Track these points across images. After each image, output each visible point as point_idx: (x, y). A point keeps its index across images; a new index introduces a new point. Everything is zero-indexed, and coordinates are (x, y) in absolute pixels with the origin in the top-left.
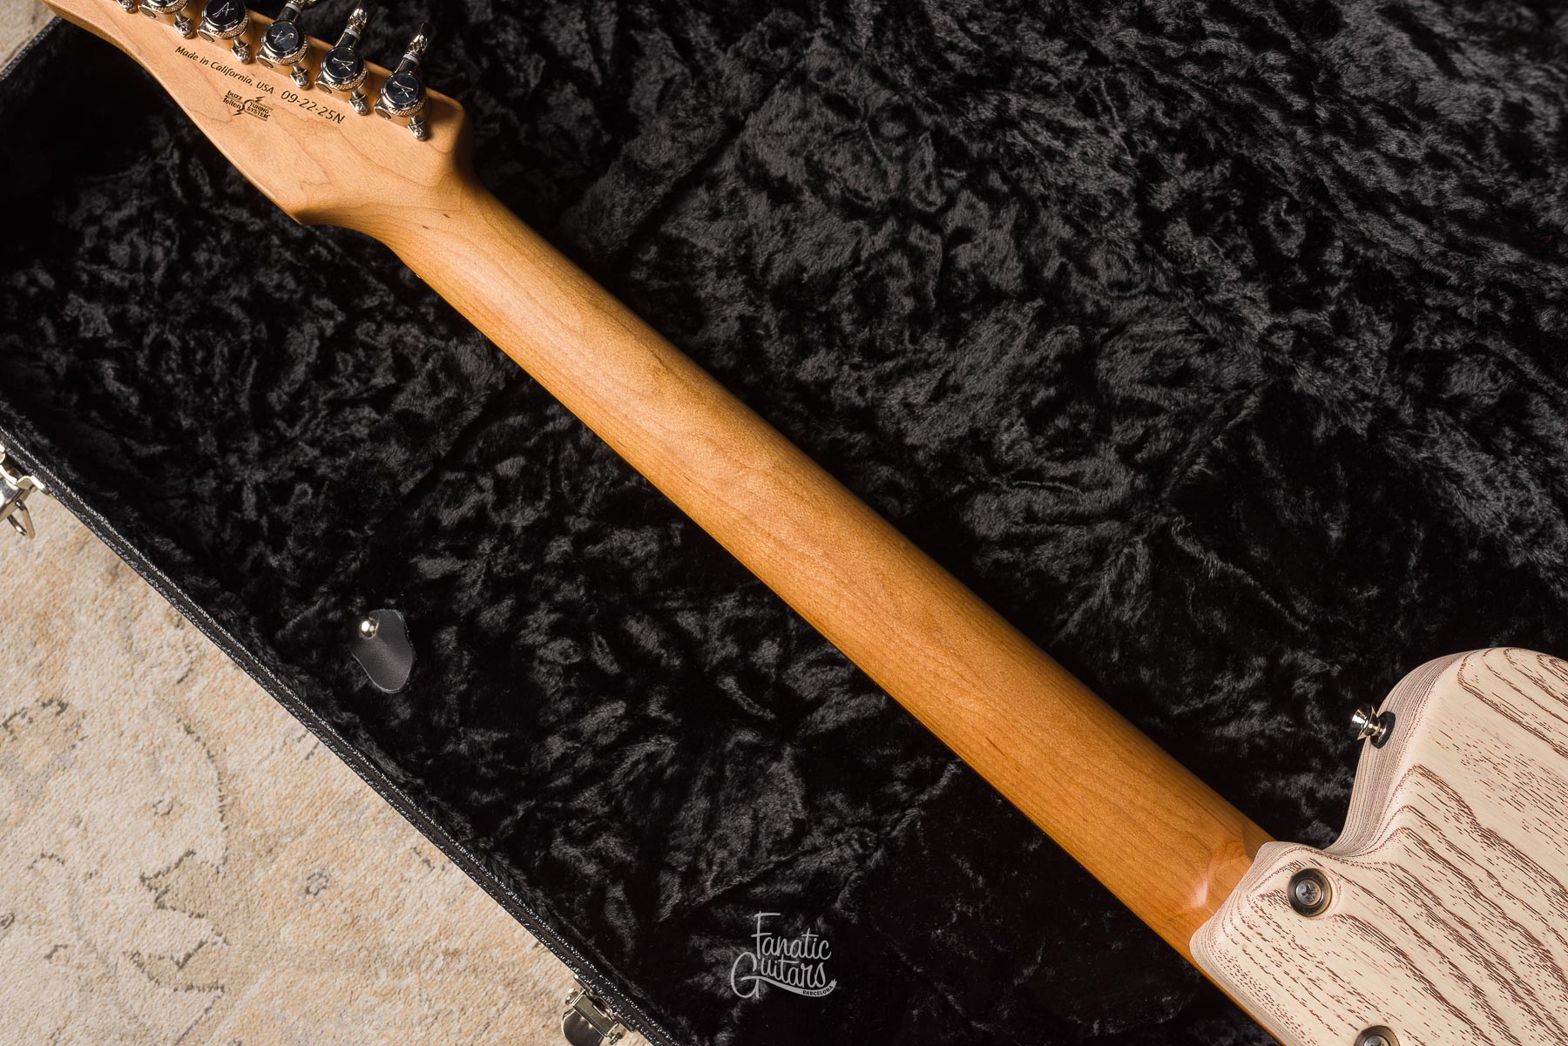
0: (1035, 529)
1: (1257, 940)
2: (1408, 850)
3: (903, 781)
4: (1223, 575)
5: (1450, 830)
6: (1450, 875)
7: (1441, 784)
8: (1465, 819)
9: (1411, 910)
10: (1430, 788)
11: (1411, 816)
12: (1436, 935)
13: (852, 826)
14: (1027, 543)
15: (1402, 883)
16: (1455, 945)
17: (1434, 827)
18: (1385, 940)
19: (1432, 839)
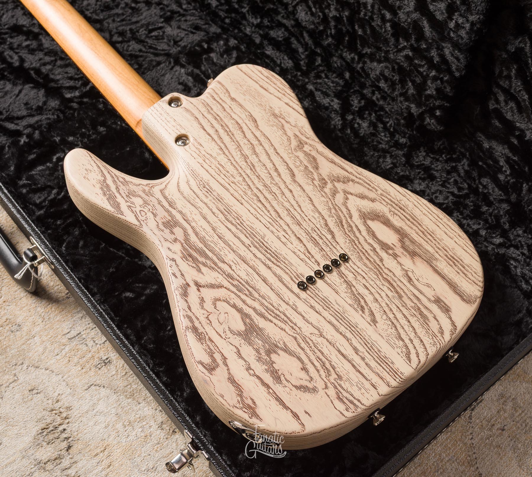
0: (141, 54)
1: (156, 111)
2: (207, 97)
3: (77, 103)
4: (192, 71)
5: (222, 96)
6: (218, 105)
7: (223, 86)
8: (227, 95)
9: (203, 110)
10: (219, 85)
11: (212, 90)
12: (209, 117)
13: (55, 110)
14: (137, 57)
15: (203, 103)
16: (214, 120)
17: (217, 94)
18: (193, 114)
19: (216, 96)
